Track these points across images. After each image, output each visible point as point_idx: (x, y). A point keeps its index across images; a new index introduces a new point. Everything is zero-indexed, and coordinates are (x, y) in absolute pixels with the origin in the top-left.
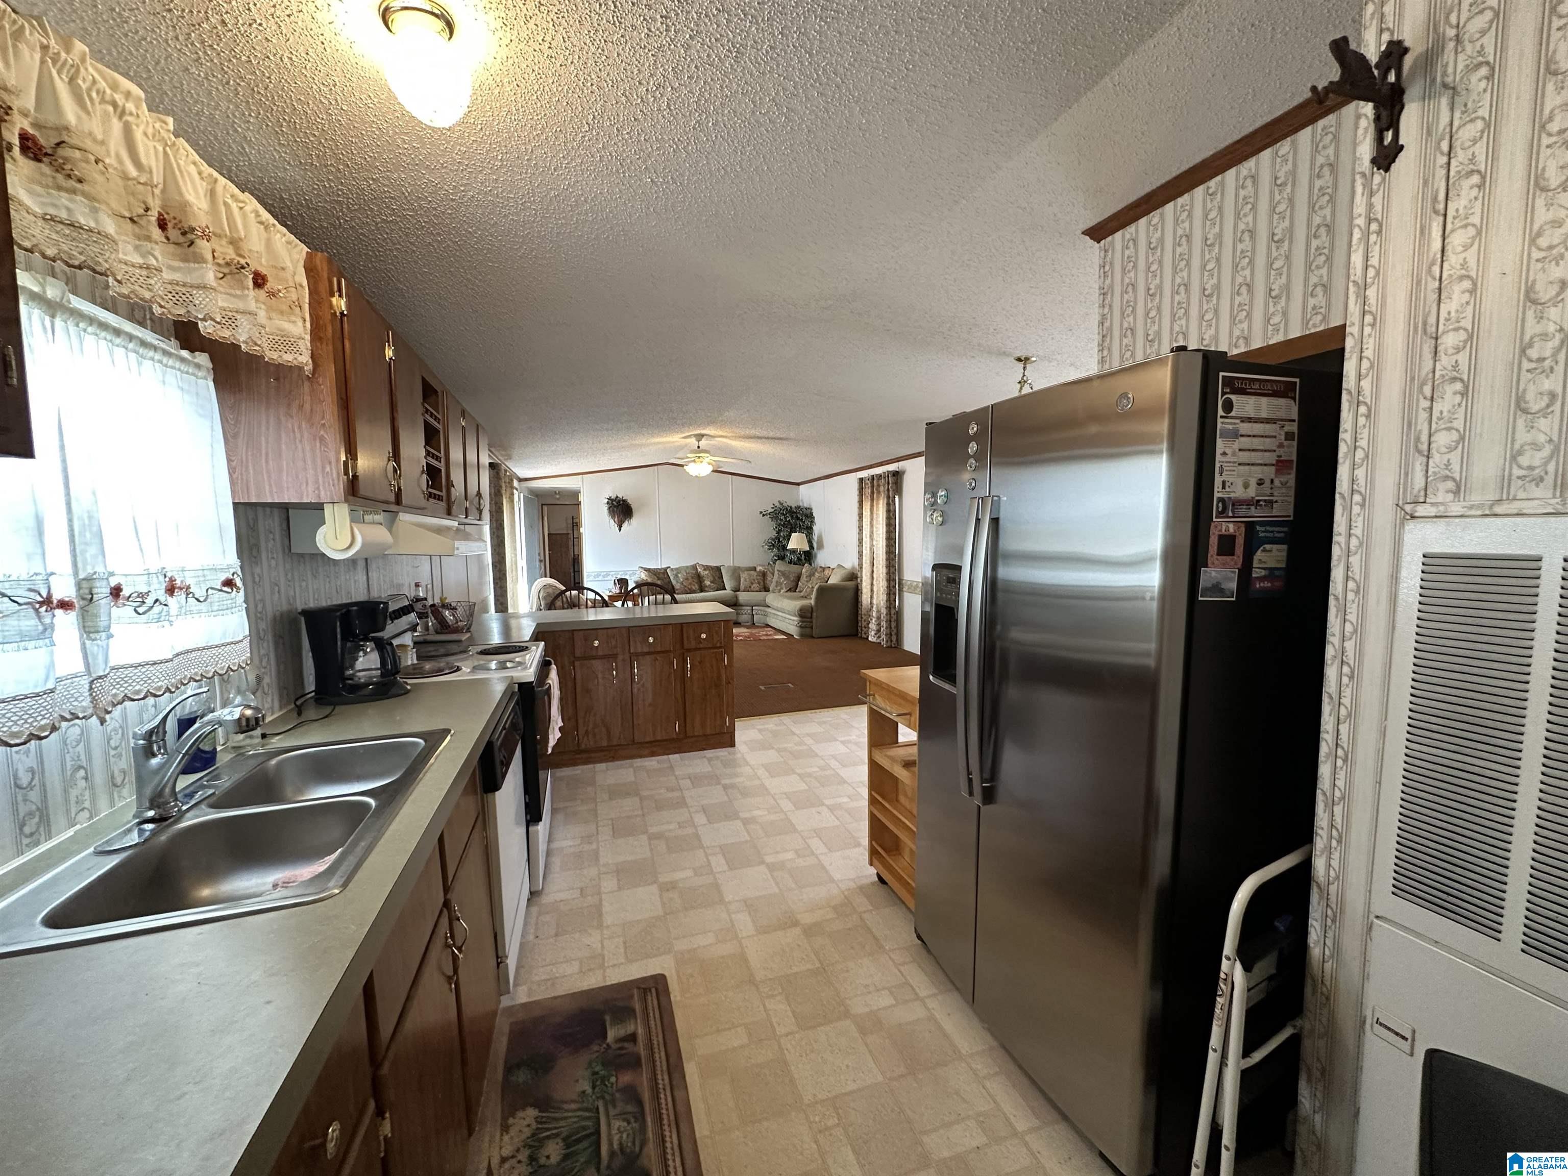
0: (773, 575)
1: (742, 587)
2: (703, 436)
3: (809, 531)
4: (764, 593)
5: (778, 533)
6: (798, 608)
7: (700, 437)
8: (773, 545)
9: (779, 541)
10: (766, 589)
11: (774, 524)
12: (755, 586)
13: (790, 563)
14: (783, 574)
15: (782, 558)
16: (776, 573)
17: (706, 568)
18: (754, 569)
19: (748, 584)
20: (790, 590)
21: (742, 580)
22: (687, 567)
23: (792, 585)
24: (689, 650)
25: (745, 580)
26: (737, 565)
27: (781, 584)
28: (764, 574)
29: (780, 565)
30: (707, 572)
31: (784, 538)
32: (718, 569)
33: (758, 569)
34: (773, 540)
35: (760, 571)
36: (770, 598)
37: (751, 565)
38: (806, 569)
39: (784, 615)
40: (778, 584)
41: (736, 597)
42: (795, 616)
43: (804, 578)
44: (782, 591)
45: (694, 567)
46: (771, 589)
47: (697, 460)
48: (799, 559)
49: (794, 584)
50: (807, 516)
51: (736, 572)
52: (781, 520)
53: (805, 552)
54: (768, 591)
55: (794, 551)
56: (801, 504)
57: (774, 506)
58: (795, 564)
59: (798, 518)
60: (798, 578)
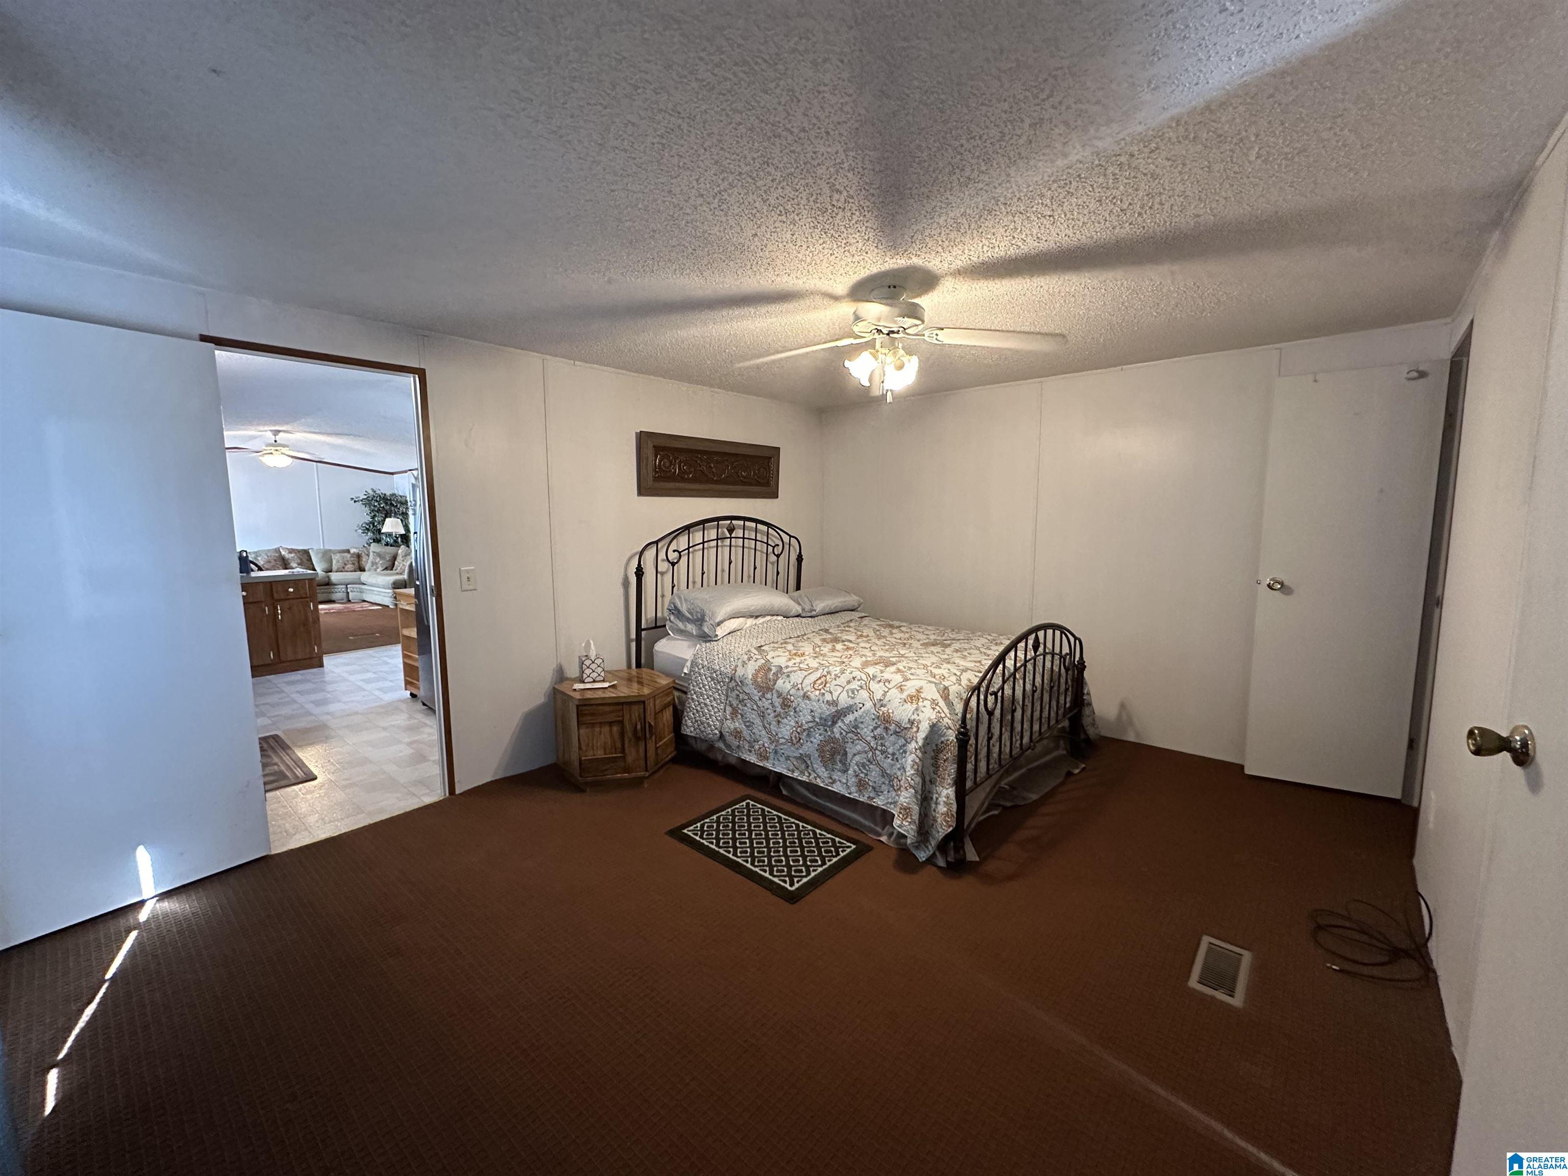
0: (368, 555)
1: (335, 567)
2: (279, 431)
3: (404, 516)
4: (359, 573)
5: (373, 518)
6: (391, 582)
7: (276, 433)
8: (368, 529)
9: (374, 526)
10: (362, 570)
11: (367, 510)
12: (349, 566)
13: (387, 544)
14: (379, 555)
15: (377, 541)
16: (371, 554)
17: (291, 551)
18: (348, 551)
19: (341, 565)
20: (386, 569)
21: (334, 562)
22: (269, 550)
23: (389, 564)
24: (279, 600)
25: (338, 561)
26: (327, 547)
27: (376, 564)
28: (359, 556)
29: (374, 547)
30: (293, 555)
31: (379, 523)
32: (306, 552)
33: (352, 551)
34: (367, 524)
35: (354, 554)
36: (364, 577)
37: (345, 548)
38: (402, 549)
39: (378, 589)
40: (373, 564)
41: (328, 577)
42: (389, 588)
43: (399, 559)
44: (378, 570)
45: (277, 550)
46: (366, 569)
47: (274, 452)
48: (396, 541)
49: (391, 563)
50: (402, 503)
51: (327, 555)
52: (375, 506)
53: (401, 536)
54: (364, 570)
55: (389, 535)
56: (396, 492)
57: (367, 493)
58: (391, 546)
59: (392, 505)
60: (394, 558)
